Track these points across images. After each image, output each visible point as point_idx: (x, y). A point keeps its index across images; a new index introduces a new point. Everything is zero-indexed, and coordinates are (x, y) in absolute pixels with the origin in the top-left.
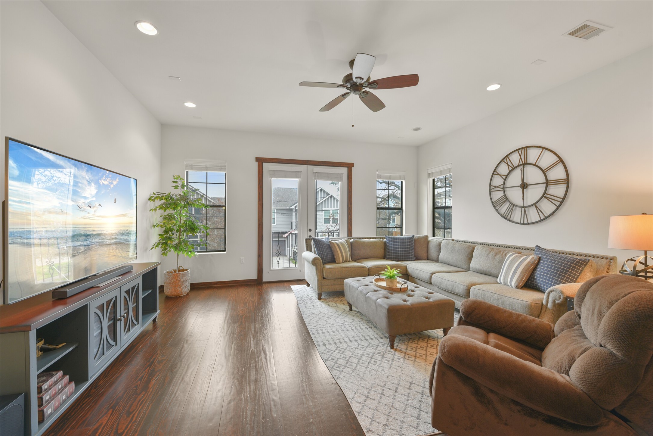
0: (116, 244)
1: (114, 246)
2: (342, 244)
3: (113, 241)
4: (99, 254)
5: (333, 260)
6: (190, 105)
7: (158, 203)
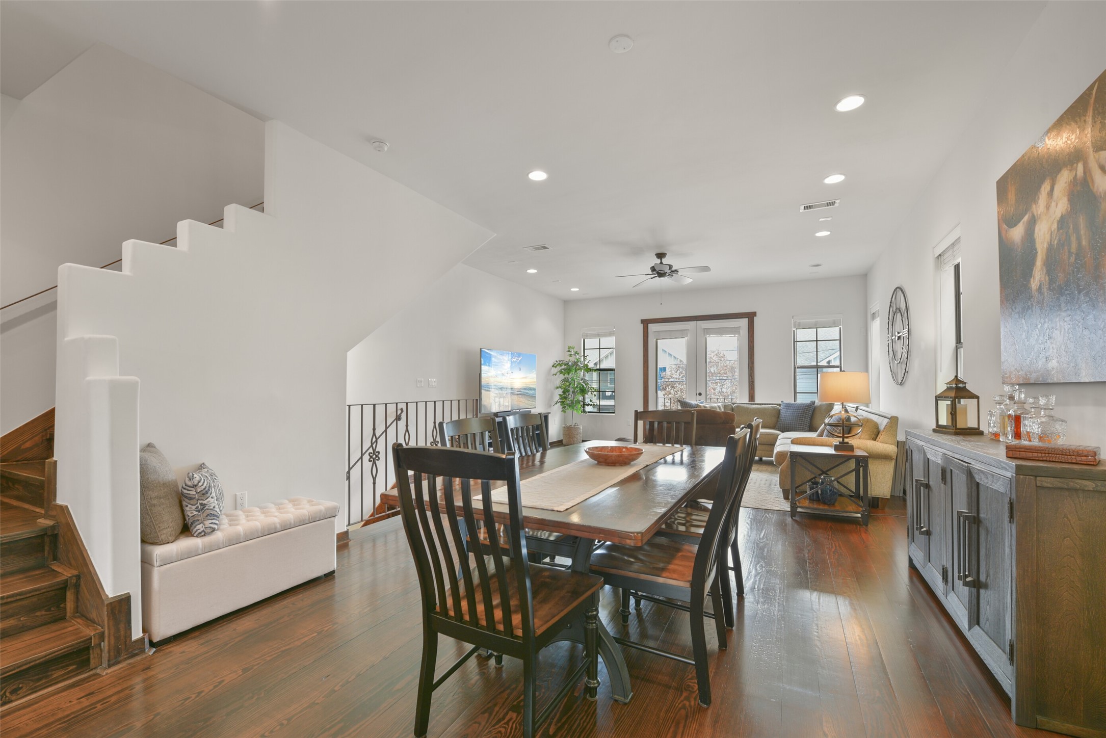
0: (524, 395)
3: (519, 393)
6: (576, 290)
7: (559, 368)
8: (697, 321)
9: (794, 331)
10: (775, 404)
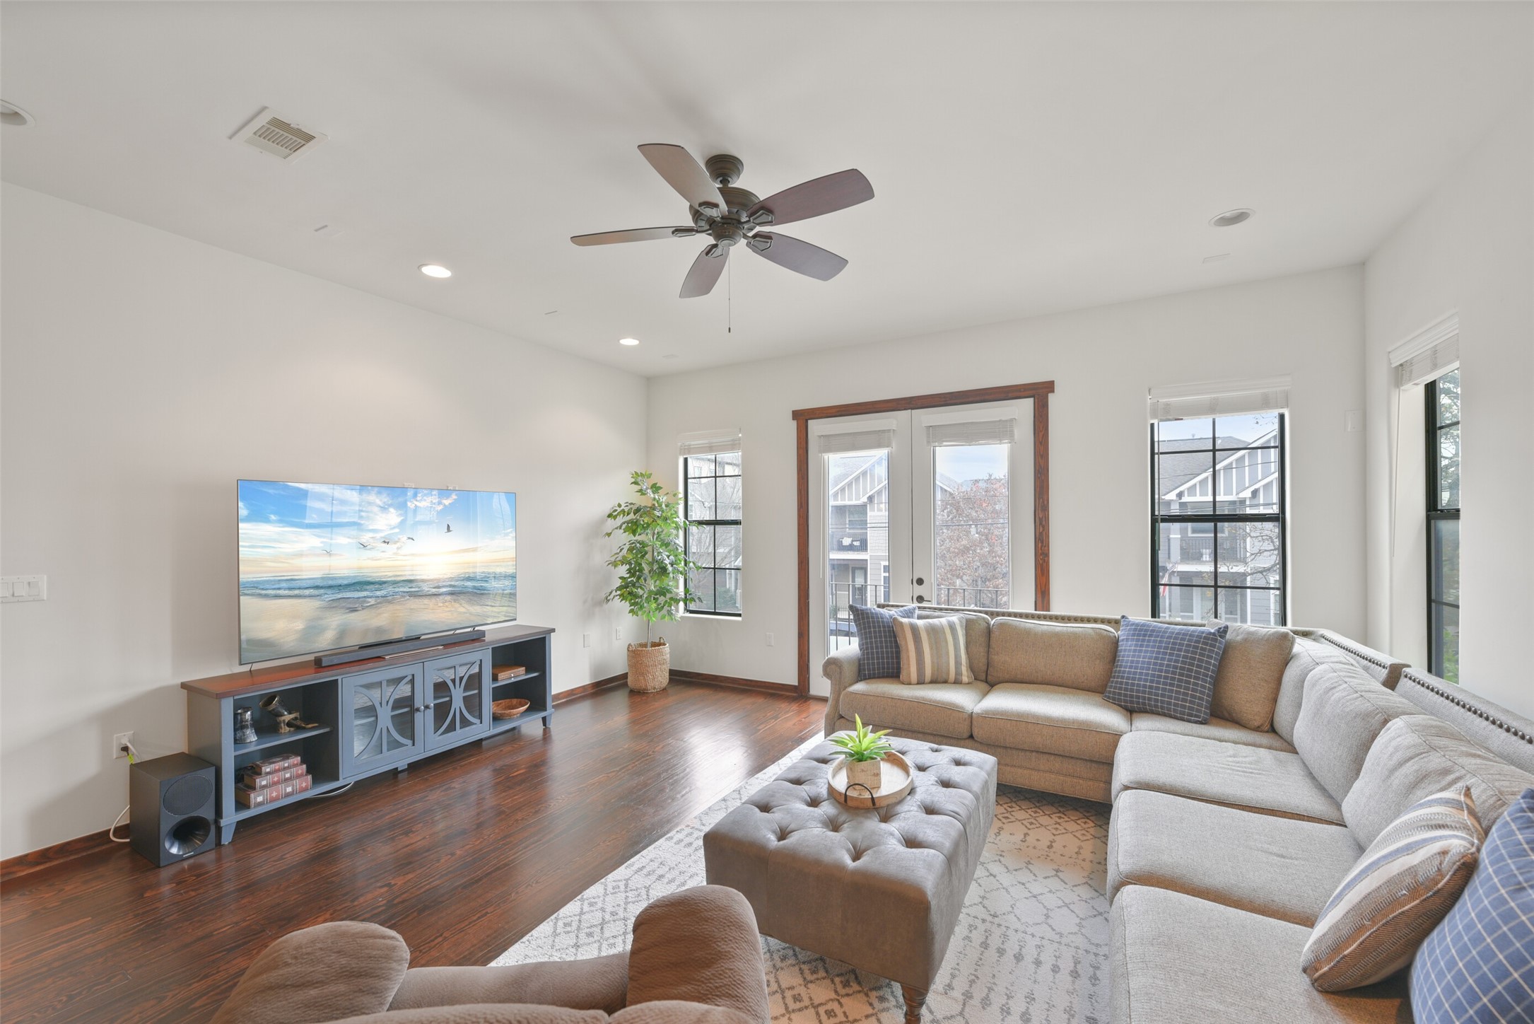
0: (452, 594)
1: (448, 598)
2: (952, 627)
4: (411, 609)
5: (893, 673)
6: (629, 342)
7: (620, 520)
8: (912, 409)
9: (1152, 425)
10: (1103, 621)
